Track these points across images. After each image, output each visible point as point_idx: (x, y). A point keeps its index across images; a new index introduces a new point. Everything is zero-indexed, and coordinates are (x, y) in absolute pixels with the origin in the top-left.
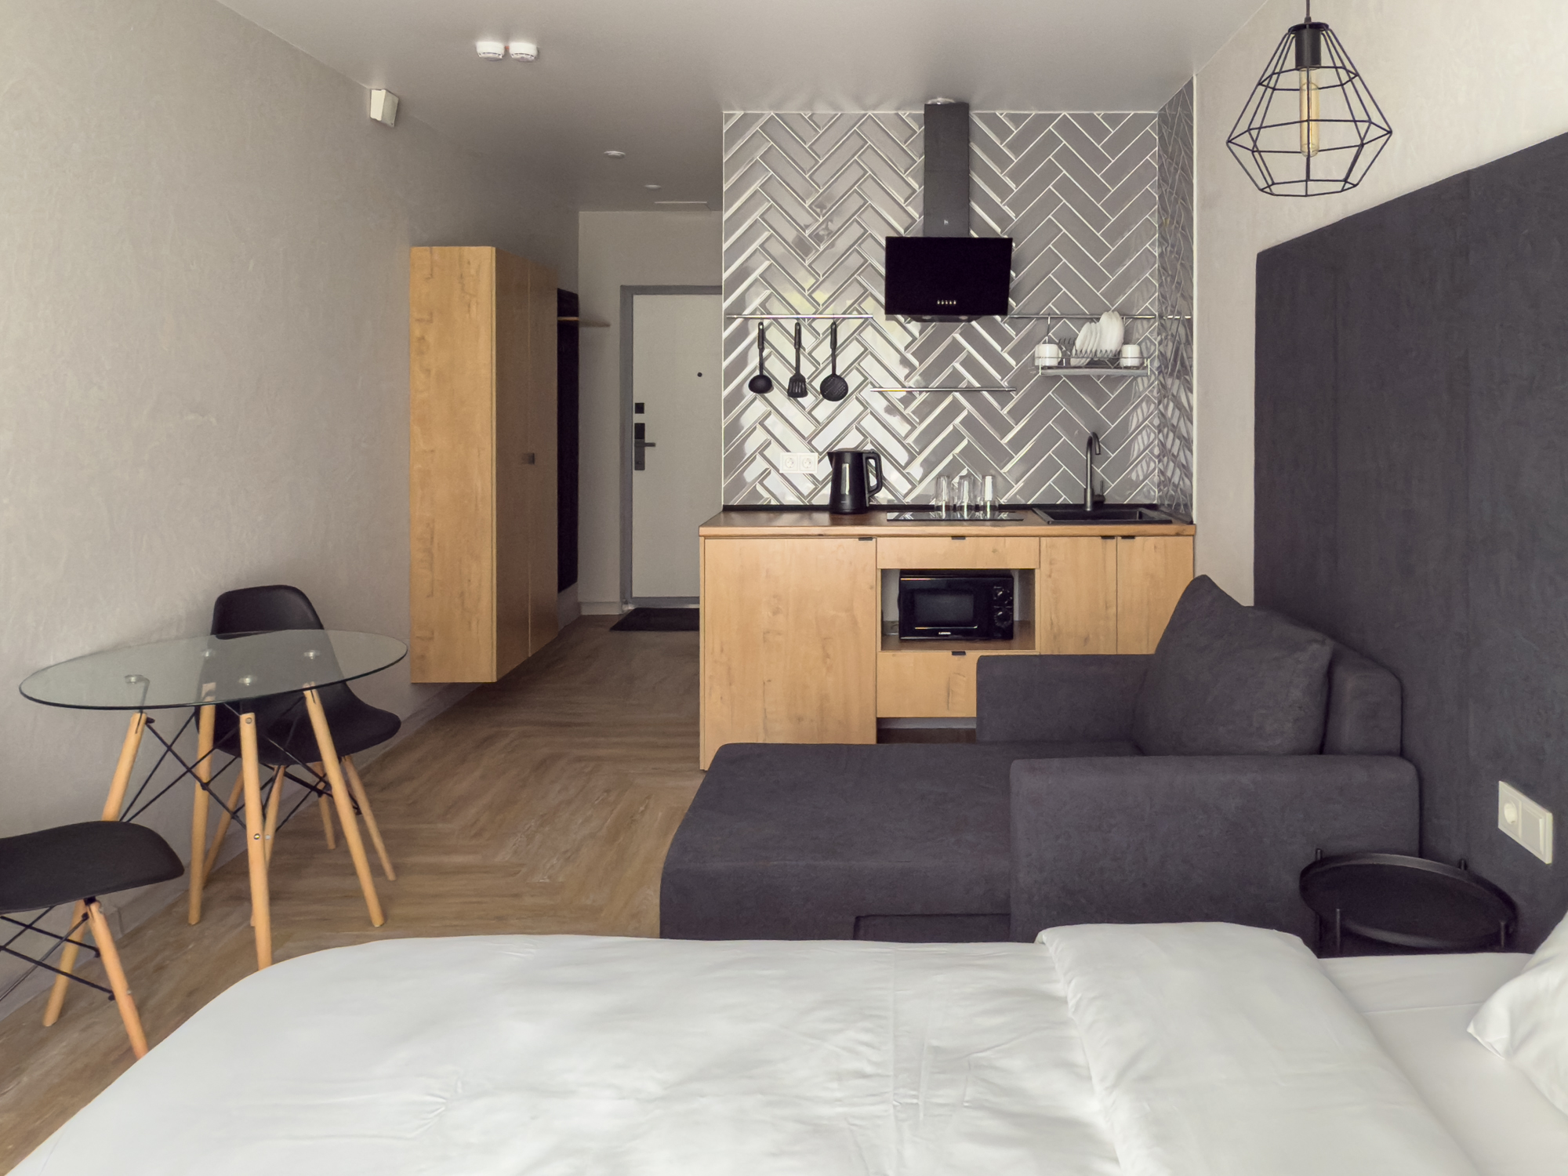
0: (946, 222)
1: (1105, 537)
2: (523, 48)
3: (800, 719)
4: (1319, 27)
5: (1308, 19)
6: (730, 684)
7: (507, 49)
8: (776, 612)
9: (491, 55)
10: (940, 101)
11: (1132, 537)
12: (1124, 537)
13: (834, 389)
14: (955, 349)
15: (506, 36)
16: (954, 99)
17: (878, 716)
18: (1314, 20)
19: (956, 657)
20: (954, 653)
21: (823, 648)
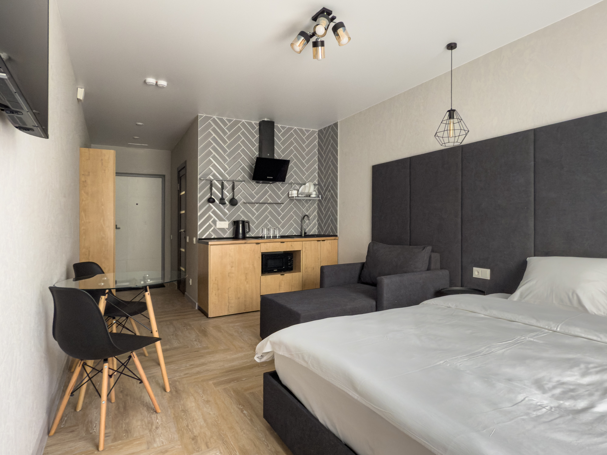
0: (268, 155)
1: (318, 241)
2: (163, 83)
3: (239, 298)
4: (454, 110)
5: (451, 109)
6: (218, 290)
7: (157, 82)
8: (232, 267)
9: (151, 83)
10: (266, 119)
11: (324, 240)
12: (322, 241)
13: (233, 202)
14: (266, 192)
15: (157, 77)
16: (270, 119)
17: (261, 295)
18: (453, 109)
19: (282, 276)
20: (281, 275)
21: (246, 277)
